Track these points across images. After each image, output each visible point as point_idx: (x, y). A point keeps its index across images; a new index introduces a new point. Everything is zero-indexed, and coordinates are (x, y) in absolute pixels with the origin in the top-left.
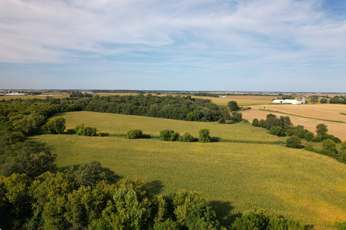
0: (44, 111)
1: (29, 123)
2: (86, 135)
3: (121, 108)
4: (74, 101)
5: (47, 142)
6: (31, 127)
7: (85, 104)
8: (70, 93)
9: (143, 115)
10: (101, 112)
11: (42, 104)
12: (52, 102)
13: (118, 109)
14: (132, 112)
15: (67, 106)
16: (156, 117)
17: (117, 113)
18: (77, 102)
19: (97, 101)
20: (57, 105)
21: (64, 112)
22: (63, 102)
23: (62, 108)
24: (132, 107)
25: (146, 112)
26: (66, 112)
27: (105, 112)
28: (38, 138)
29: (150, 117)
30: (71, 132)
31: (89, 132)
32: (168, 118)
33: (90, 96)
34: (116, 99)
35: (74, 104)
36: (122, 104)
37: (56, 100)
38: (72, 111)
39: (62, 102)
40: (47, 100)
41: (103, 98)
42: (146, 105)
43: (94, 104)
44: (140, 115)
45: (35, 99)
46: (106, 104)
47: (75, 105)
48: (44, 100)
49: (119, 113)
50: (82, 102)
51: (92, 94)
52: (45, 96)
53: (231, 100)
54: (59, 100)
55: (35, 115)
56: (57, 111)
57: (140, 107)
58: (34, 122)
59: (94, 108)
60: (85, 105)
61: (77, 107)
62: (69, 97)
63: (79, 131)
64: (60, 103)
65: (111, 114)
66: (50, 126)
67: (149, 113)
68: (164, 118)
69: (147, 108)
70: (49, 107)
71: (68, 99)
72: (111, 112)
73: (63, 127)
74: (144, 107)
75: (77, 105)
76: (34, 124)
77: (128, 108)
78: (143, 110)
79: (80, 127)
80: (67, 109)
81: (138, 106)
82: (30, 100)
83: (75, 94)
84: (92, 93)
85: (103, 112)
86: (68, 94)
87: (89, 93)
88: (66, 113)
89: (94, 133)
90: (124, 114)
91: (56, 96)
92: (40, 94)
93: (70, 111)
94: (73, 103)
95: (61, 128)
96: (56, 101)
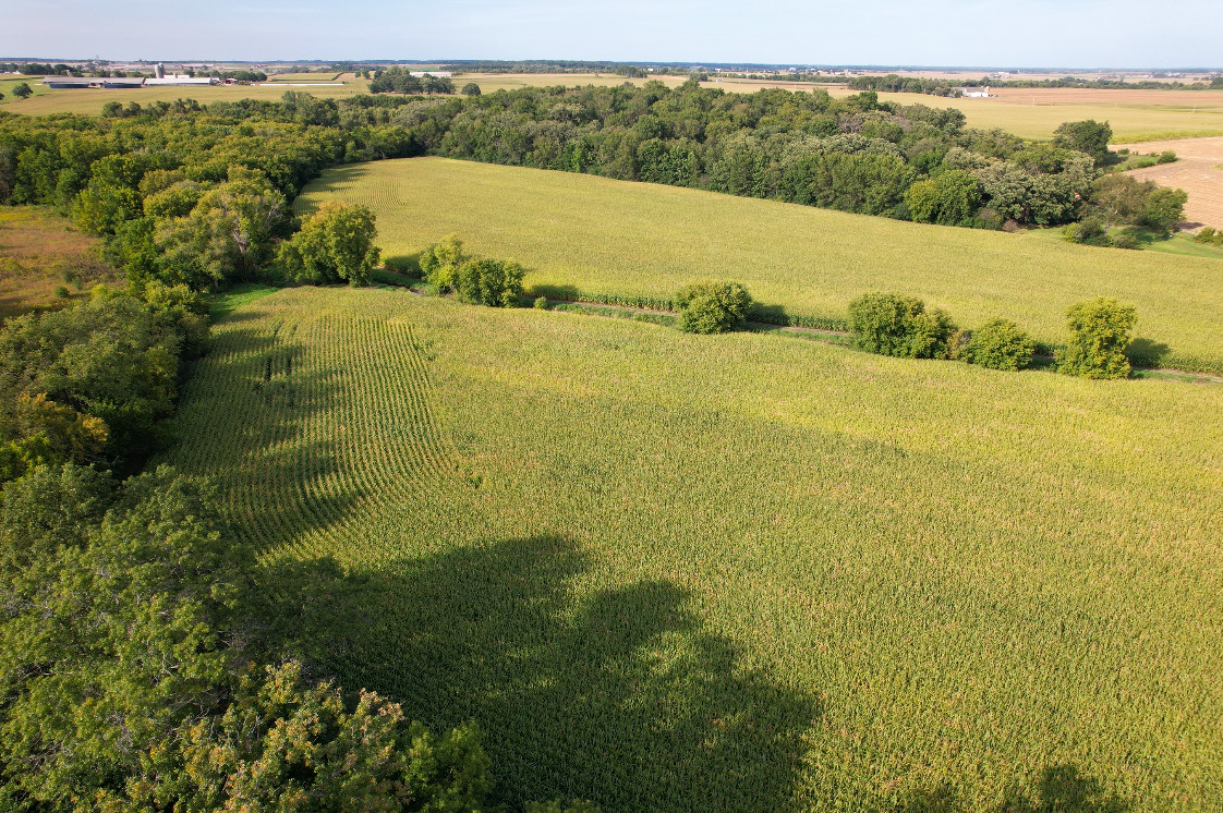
0: (280, 161)
1: (217, 236)
2: (476, 295)
3: (589, 147)
4: (391, 111)
5: (305, 341)
6: (231, 253)
7: (436, 125)
8: (368, 77)
9: (687, 185)
10: (504, 163)
11: (271, 126)
12: (308, 115)
13: (577, 153)
14: (638, 170)
15: (367, 134)
16: (750, 196)
17: (574, 171)
18: (404, 117)
19: (486, 112)
20: (330, 131)
21: (355, 161)
22: (351, 113)
23: (350, 145)
24: (642, 147)
25: (702, 169)
26: (364, 162)
27: (521, 164)
28: (265, 315)
29: (727, 197)
30: (405, 274)
31: (490, 287)
32: (812, 201)
33: (444, 87)
34: (560, 106)
35: (395, 128)
36: (590, 130)
37: (321, 106)
38: (390, 156)
39: (345, 115)
40: (288, 107)
41: (503, 100)
42: (701, 137)
43: (473, 129)
44: (675, 181)
45: (245, 105)
46: (523, 129)
47: (398, 133)
48: (277, 106)
49: (583, 170)
50: (423, 119)
51: (448, 80)
52: (282, 88)
53: (1079, 115)
54: (331, 104)
55: (242, 191)
56: (332, 156)
57: (675, 146)
58: (244, 222)
59: (474, 144)
60: (438, 130)
61: (406, 139)
62: (367, 93)
63: (444, 273)
64: (336, 118)
65: (549, 172)
66: (312, 251)
67: (721, 178)
68: (791, 200)
69: (710, 151)
70: (300, 141)
71: (366, 103)
72: (548, 162)
73: (368, 256)
74: (694, 143)
75: (408, 131)
76: (242, 236)
77: (624, 150)
78: (691, 160)
79: (443, 256)
80: (369, 149)
81: (668, 144)
82: (224, 108)
83: (390, 81)
84: (448, 74)
85: (514, 164)
86: (362, 77)
87: (440, 75)
88: (364, 166)
89: (511, 287)
90: (604, 175)
91: (322, 89)
92: (263, 78)
93: (380, 158)
94: (386, 119)
95: (360, 257)
96: (323, 114)
